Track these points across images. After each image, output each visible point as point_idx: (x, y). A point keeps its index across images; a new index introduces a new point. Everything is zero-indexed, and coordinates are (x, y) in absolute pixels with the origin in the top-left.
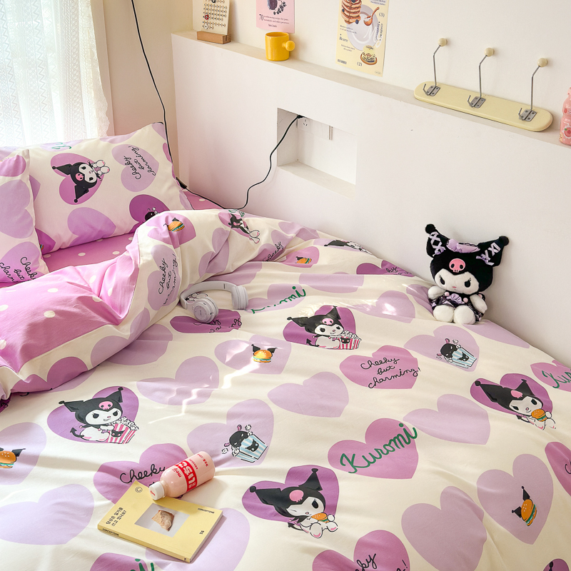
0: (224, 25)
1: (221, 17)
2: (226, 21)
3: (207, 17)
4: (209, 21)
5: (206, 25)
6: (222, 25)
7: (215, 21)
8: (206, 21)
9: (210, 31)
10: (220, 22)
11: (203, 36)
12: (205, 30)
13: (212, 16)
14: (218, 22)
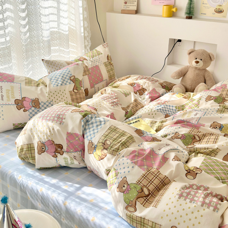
0: (135, 6)
1: (133, 2)
2: (136, 3)
3: (126, 3)
4: (127, 4)
5: (125, 6)
6: (134, 6)
7: (130, 4)
8: (125, 4)
9: (128, 9)
10: (133, 4)
11: (124, 12)
12: (125, 9)
13: (128, 2)
14: (131, 4)
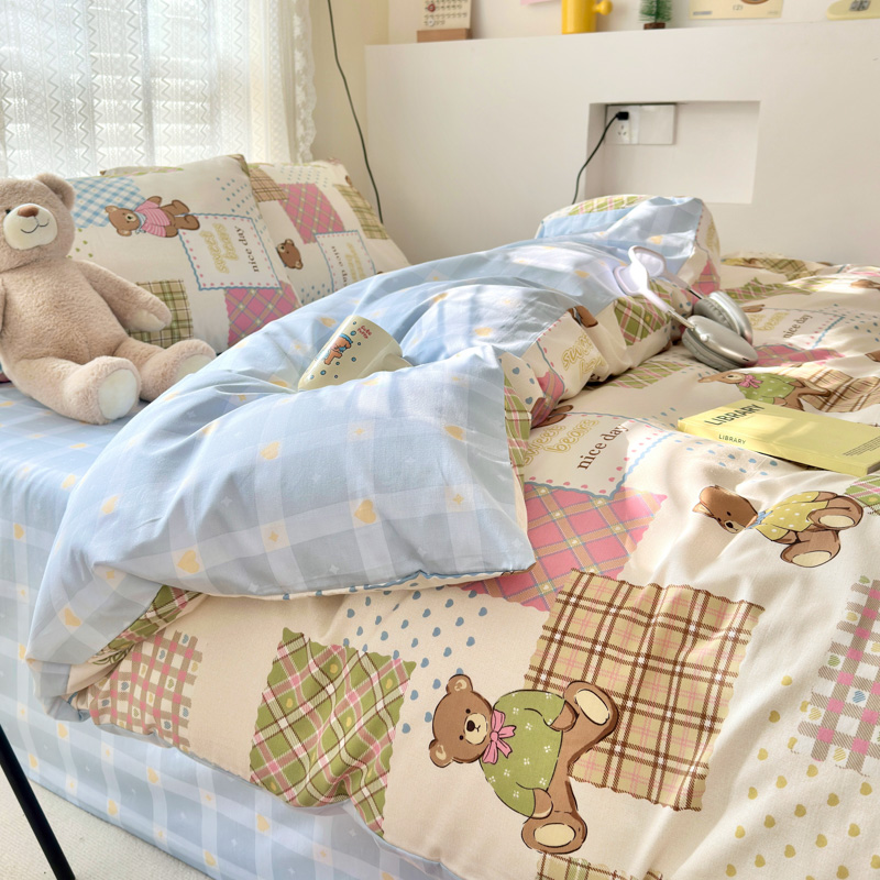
0: (464, 15)
1: (457, 3)
2: (466, 7)
3: (432, 8)
4: (436, 13)
5: (430, 20)
6: (460, 14)
7: (447, 12)
8: (431, 13)
9: (440, 27)
10: (457, 11)
12: (429, 27)
13: (441, 4)
14: (452, 11)
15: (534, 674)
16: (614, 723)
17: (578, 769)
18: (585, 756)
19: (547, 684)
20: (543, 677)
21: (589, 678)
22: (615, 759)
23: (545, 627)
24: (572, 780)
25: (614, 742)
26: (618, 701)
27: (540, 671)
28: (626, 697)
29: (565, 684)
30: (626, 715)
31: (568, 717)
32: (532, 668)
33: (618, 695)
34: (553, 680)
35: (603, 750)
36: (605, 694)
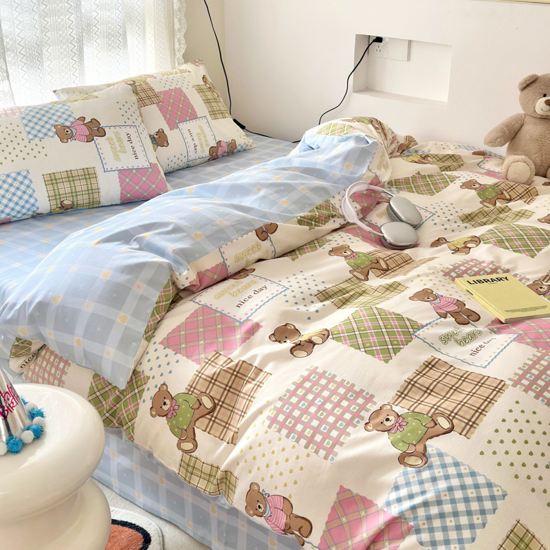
15: (189, 388)
16: (213, 409)
17: (198, 423)
18: (200, 419)
19: (193, 392)
20: (192, 389)
21: (208, 392)
22: (211, 422)
23: (197, 371)
24: (195, 427)
25: (212, 416)
26: (216, 402)
27: (191, 387)
28: (219, 401)
29: (199, 393)
30: (219, 407)
31: (198, 404)
32: (189, 385)
33: (217, 399)
34: (195, 391)
35: (208, 418)
36: (212, 398)
